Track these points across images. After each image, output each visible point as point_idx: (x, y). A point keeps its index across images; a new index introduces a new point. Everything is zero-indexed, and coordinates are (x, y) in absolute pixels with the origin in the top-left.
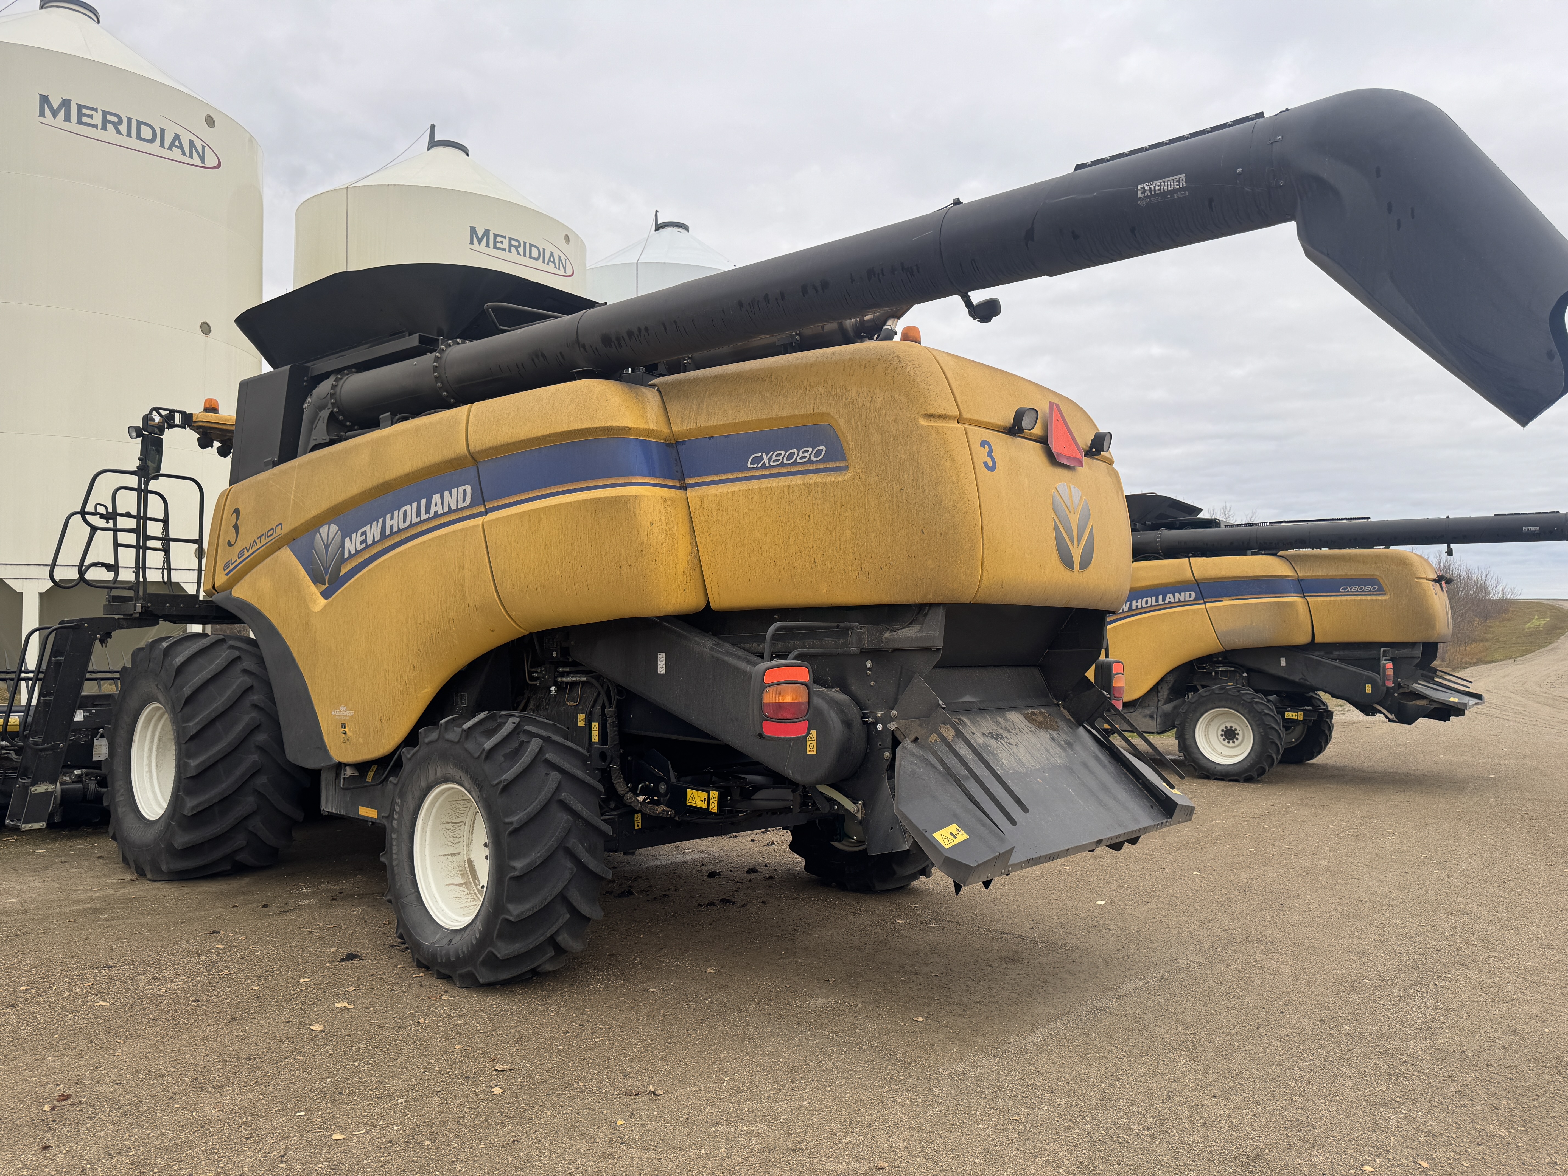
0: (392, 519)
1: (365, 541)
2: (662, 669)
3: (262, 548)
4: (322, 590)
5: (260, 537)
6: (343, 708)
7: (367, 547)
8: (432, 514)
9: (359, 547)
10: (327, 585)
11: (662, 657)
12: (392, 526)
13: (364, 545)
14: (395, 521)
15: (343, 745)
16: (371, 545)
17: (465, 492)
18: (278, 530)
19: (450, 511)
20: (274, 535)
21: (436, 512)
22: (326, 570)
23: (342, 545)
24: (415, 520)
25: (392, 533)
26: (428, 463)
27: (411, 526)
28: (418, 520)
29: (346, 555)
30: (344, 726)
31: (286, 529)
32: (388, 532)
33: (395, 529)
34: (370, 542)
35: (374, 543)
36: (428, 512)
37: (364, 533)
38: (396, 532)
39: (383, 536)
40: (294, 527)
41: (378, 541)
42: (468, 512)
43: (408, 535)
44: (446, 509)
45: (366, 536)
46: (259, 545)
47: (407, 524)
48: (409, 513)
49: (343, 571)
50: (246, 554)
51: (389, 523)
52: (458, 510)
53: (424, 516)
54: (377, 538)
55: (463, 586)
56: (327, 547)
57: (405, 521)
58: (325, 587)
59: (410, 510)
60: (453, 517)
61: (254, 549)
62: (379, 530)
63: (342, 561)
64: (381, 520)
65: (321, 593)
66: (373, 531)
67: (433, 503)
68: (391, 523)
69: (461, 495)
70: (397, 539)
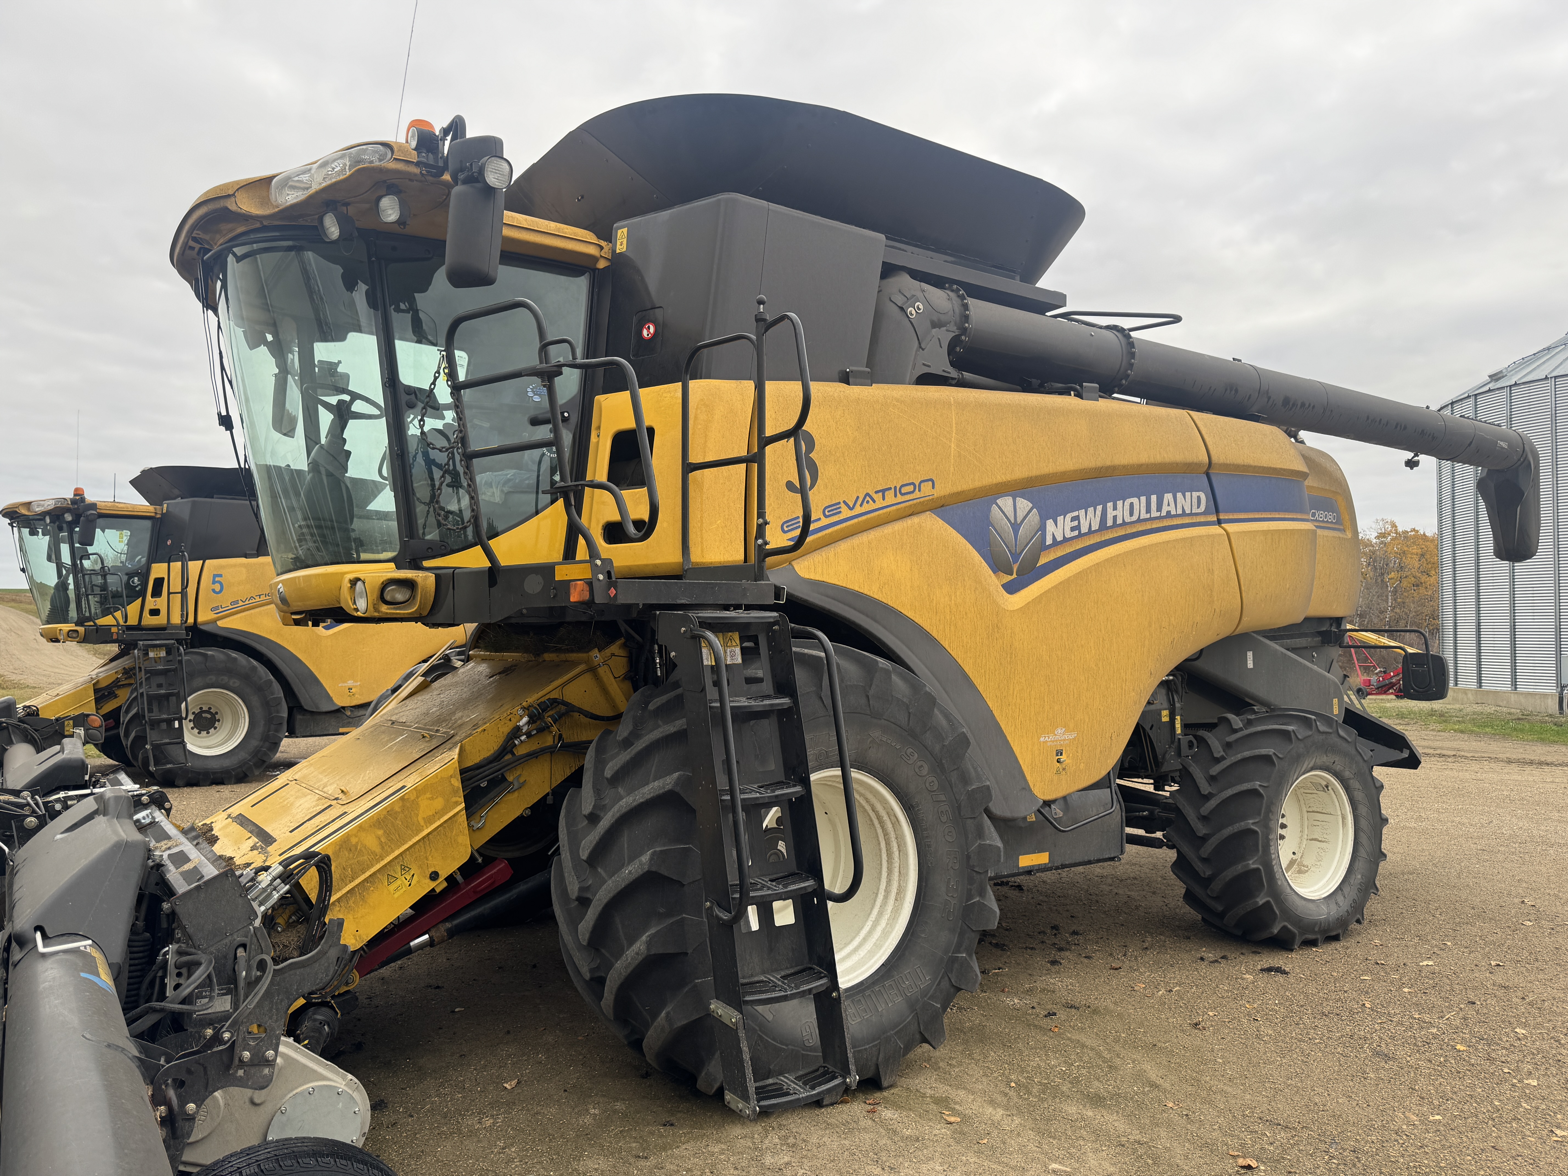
0: (1115, 508)
1: (1078, 528)
2: (1250, 665)
3: (888, 509)
4: (1005, 581)
5: (883, 491)
6: (1059, 731)
7: (1081, 535)
8: (1164, 513)
9: (1069, 534)
10: (1015, 576)
11: (1250, 654)
12: (1115, 517)
13: (1076, 533)
14: (1119, 511)
15: (1056, 777)
16: (1085, 534)
17: (1199, 498)
18: (926, 488)
19: (1184, 514)
20: (917, 494)
21: (1169, 512)
22: (1016, 556)
23: (1043, 528)
24: (1144, 515)
25: (1115, 525)
26: (1167, 460)
27: (1139, 521)
28: (1148, 516)
29: (1049, 541)
30: (1059, 753)
31: (942, 490)
32: (1110, 523)
33: (1119, 521)
34: (1084, 529)
35: (1090, 532)
36: (1159, 509)
37: (1077, 518)
38: (1120, 525)
39: (1103, 526)
40: (960, 489)
41: (1095, 531)
42: (1202, 519)
43: (1134, 530)
44: (1180, 512)
45: (1079, 523)
46: (880, 503)
47: (1135, 518)
48: (1136, 507)
49: (1043, 561)
50: (846, 513)
51: (1110, 513)
52: (1191, 514)
53: (1155, 514)
54: (1095, 527)
55: (1211, 591)
56: (1016, 527)
57: (1131, 514)
58: (1010, 578)
59: (1139, 503)
60: (1187, 520)
61: (866, 507)
62: (1098, 519)
63: (1043, 547)
64: (1100, 508)
65: (1003, 586)
66: (1090, 519)
67: (1165, 502)
68: (1114, 513)
69: (1195, 501)
70: (1121, 532)
